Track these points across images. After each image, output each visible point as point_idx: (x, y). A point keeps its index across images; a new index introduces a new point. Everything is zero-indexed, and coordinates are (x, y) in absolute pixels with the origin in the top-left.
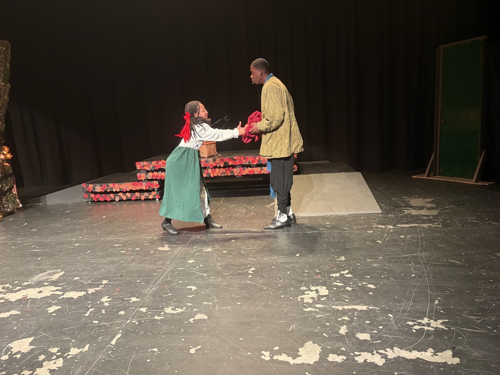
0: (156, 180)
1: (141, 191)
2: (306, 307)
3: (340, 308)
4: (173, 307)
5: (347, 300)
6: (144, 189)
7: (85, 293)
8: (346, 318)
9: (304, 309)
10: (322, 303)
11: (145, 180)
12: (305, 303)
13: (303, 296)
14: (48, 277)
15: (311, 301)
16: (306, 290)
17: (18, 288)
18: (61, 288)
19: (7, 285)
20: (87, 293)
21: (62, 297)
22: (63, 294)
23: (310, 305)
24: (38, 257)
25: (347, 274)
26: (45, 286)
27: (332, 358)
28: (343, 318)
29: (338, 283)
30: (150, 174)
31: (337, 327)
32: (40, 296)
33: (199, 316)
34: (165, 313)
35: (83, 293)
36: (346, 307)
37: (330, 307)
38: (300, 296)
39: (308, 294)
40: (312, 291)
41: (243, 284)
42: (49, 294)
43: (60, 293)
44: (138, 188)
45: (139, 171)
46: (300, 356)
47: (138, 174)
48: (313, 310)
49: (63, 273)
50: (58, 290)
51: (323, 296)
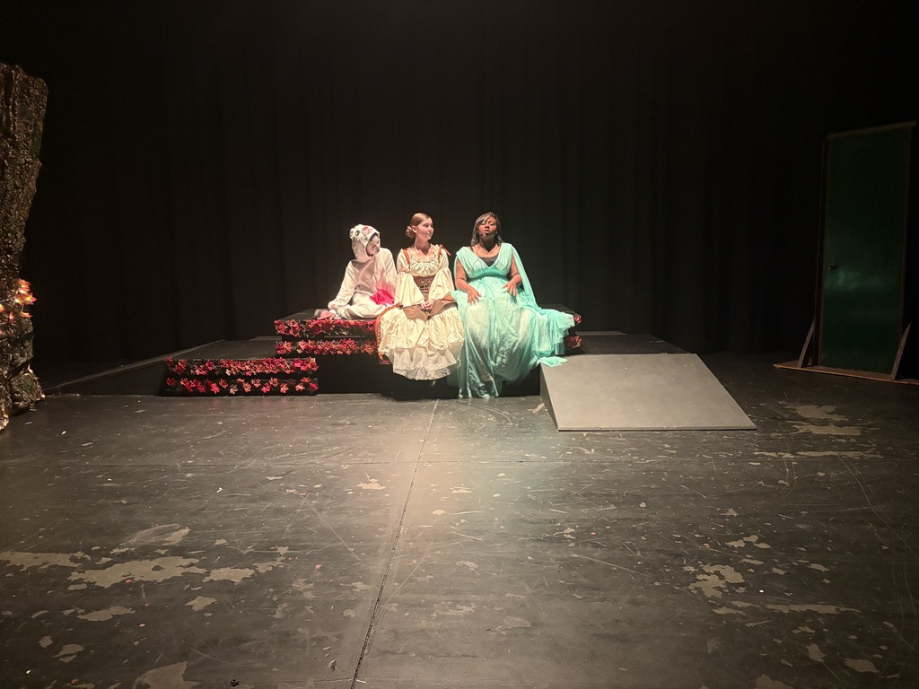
0: (313, 355)
2: (715, 606)
3: (784, 609)
7: (252, 572)
10: (743, 598)
16: (696, 573)
17: (105, 560)
19: (79, 554)
20: (257, 572)
21: (207, 579)
22: (208, 574)
23: (720, 602)
24: (121, 497)
26: (161, 556)
30: (302, 344)
31: (800, 647)
32: (159, 577)
37: (764, 607)
38: (692, 585)
39: (705, 580)
40: (708, 574)
41: (566, 560)
42: (179, 572)
43: (202, 571)
48: (733, 611)
49: (187, 530)
50: (192, 565)
51: (738, 585)
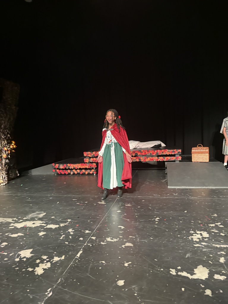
0: (95, 163)
1: (86, 169)
2: (195, 244)
3: (218, 246)
4: (111, 238)
5: (222, 242)
6: (88, 168)
7: (59, 226)
8: (223, 253)
9: (194, 245)
10: (206, 242)
11: (88, 162)
12: (194, 241)
13: (192, 237)
14: (37, 215)
15: (198, 240)
16: (194, 233)
17: (21, 221)
18: (45, 222)
19: (15, 219)
20: (60, 226)
21: (46, 227)
22: (46, 226)
23: (197, 243)
24: (30, 204)
25: (220, 225)
26: (36, 220)
27: (217, 277)
28: (221, 252)
29: (215, 230)
30: (92, 159)
31: (218, 258)
32: (34, 226)
33: (128, 244)
34: (107, 240)
35: (57, 226)
36: (222, 246)
37: (211, 245)
38: (190, 237)
39: (195, 236)
40: (198, 234)
41: (153, 227)
42: (39, 225)
44: (84, 167)
45: (85, 157)
46: (196, 274)
47: (85, 159)
48: (200, 246)
49: (45, 214)
50: (43, 223)
51: (206, 238)
